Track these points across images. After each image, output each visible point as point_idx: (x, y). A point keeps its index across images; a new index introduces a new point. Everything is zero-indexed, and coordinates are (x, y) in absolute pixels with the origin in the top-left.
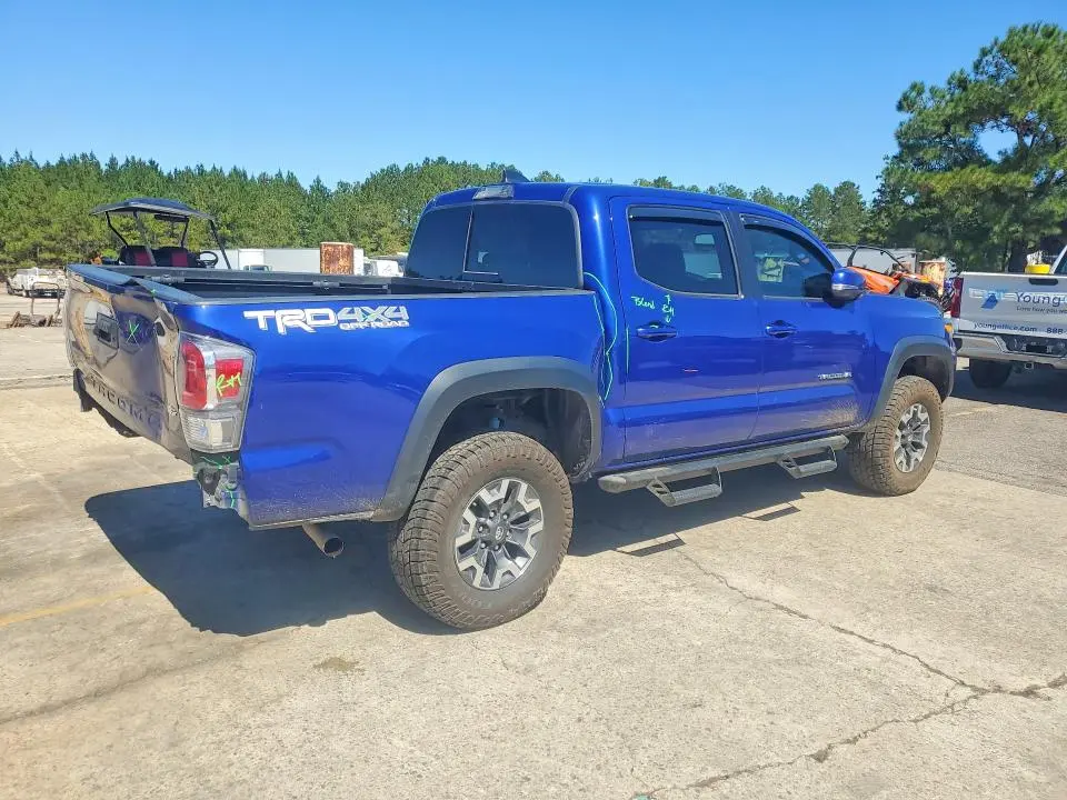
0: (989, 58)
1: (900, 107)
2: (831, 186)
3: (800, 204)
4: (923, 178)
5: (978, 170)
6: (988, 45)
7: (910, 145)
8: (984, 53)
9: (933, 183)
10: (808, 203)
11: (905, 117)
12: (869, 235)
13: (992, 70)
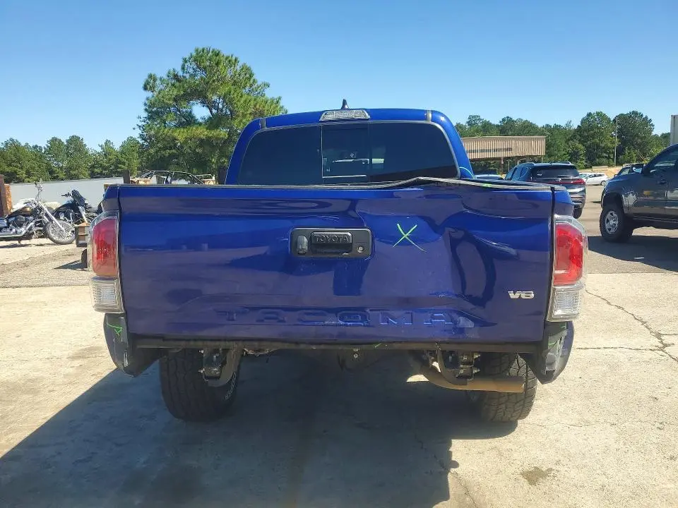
0: (188, 64)
1: (145, 88)
2: (64, 139)
3: (43, 152)
4: (170, 132)
5: (199, 128)
6: (187, 57)
7: (155, 112)
8: (185, 61)
9: (176, 134)
10: (49, 150)
11: (149, 94)
12: (96, 170)
13: (191, 71)
